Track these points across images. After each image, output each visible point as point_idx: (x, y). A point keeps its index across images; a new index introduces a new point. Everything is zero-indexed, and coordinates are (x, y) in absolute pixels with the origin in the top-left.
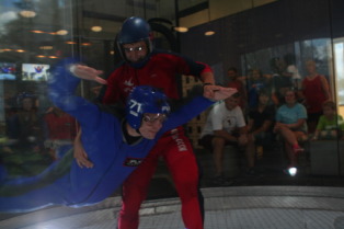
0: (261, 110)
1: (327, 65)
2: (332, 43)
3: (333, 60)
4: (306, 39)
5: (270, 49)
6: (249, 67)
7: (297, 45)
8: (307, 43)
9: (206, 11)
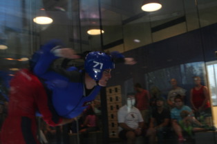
0: (160, 112)
1: (203, 79)
2: (206, 65)
3: (207, 76)
4: (188, 62)
5: (164, 70)
6: (151, 81)
7: (182, 66)
8: (189, 65)
9: (122, 45)
